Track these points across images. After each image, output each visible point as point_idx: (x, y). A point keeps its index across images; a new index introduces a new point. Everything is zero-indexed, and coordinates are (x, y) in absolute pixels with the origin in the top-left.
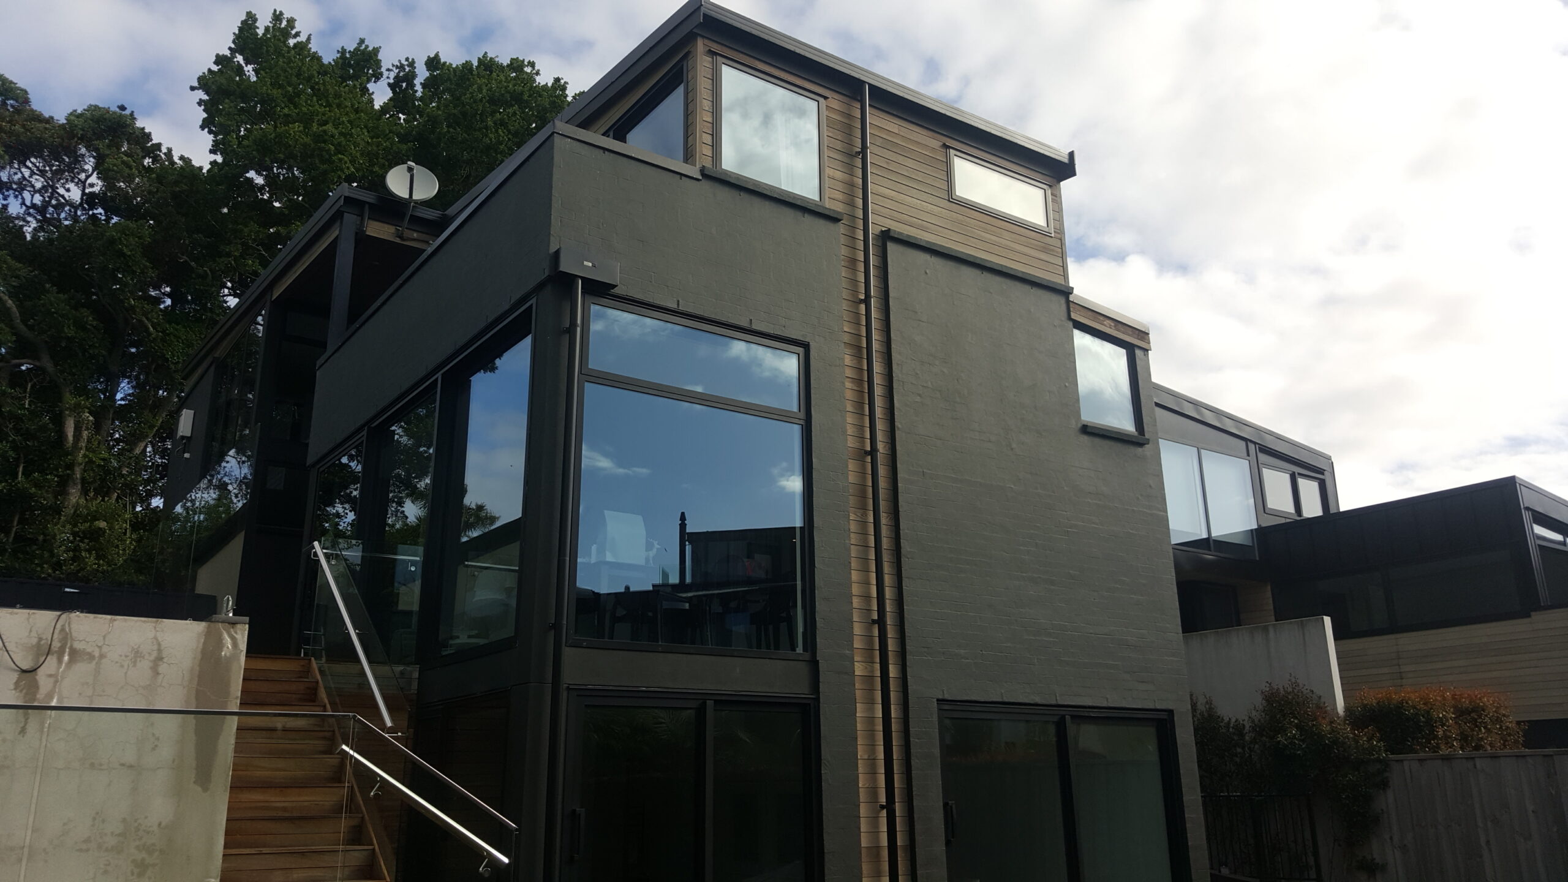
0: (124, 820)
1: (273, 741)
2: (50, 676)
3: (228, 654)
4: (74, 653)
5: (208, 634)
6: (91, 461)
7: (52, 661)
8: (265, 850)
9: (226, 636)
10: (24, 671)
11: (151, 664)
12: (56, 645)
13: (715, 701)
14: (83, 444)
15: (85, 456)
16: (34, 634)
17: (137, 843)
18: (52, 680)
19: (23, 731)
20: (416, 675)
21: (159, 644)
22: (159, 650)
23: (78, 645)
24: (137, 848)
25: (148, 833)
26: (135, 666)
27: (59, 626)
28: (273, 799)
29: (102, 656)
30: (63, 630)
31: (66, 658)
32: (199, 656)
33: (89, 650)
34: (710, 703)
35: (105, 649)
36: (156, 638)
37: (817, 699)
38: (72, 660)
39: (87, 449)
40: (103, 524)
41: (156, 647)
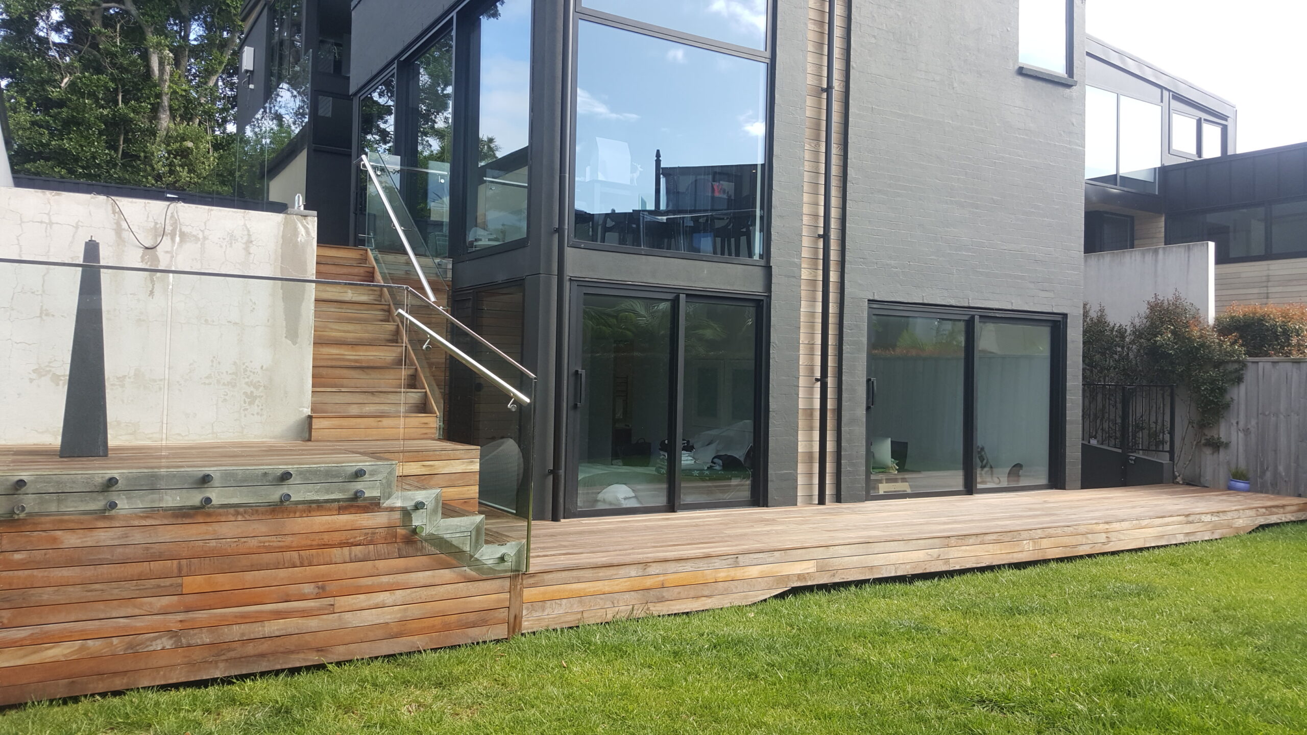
0: (235, 363)
1: (343, 311)
2: (167, 252)
3: (303, 240)
4: (183, 235)
5: (286, 223)
6: (175, 92)
7: (167, 241)
8: (343, 390)
9: (299, 225)
10: (147, 248)
11: (244, 246)
12: (169, 229)
13: (687, 295)
14: (167, 77)
15: (169, 87)
16: (151, 219)
17: (247, 380)
18: (169, 255)
19: (152, 293)
20: (450, 266)
21: (248, 231)
22: (249, 235)
23: (184, 229)
24: (247, 383)
25: (254, 373)
26: (231, 246)
27: (169, 214)
28: (346, 353)
29: (205, 238)
30: (172, 216)
31: (177, 239)
32: (281, 241)
33: (194, 233)
34: (682, 297)
35: (207, 233)
36: (245, 225)
37: (769, 297)
38: (182, 241)
39: (171, 81)
40: (190, 144)
41: (246, 233)
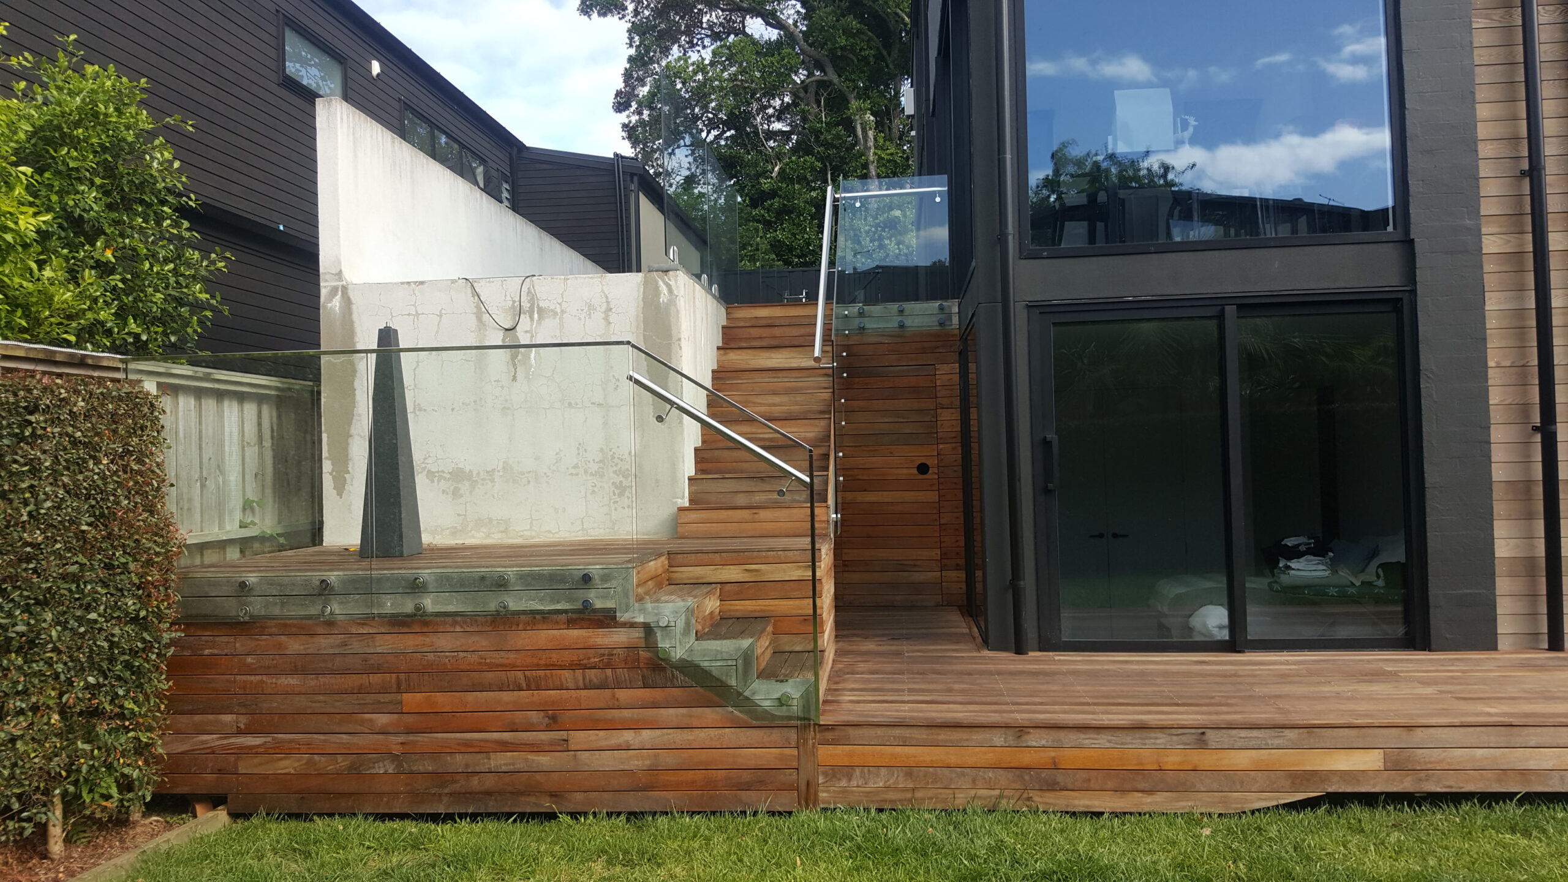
2: (527, 332)
3: (665, 300)
4: (541, 311)
5: (646, 284)
7: (525, 319)
9: (661, 283)
10: (507, 330)
11: (603, 315)
12: (526, 305)
13: (1240, 307)
16: (508, 298)
17: (615, 468)
18: (529, 335)
21: (607, 297)
22: (608, 302)
23: (542, 304)
24: (615, 472)
25: (622, 460)
26: (590, 318)
27: (525, 289)
29: (563, 312)
30: (529, 292)
31: (536, 316)
32: (641, 304)
33: (552, 307)
35: (564, 305)
36: (603, 291)
37: (1414, 292)
38: (540, 318)
39: (876, 148)
41: (604, 300)
